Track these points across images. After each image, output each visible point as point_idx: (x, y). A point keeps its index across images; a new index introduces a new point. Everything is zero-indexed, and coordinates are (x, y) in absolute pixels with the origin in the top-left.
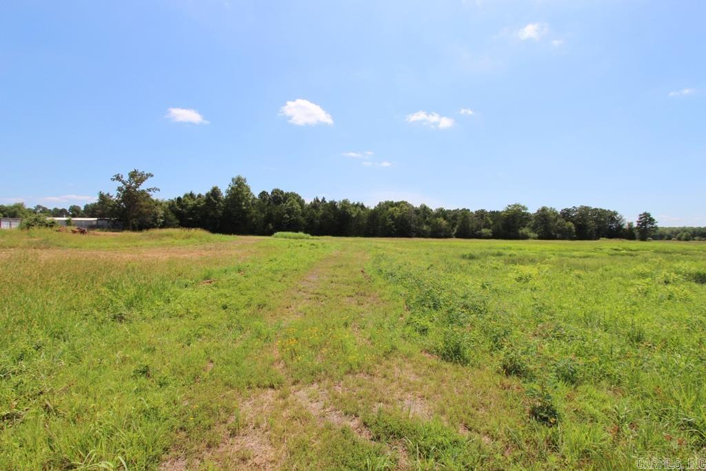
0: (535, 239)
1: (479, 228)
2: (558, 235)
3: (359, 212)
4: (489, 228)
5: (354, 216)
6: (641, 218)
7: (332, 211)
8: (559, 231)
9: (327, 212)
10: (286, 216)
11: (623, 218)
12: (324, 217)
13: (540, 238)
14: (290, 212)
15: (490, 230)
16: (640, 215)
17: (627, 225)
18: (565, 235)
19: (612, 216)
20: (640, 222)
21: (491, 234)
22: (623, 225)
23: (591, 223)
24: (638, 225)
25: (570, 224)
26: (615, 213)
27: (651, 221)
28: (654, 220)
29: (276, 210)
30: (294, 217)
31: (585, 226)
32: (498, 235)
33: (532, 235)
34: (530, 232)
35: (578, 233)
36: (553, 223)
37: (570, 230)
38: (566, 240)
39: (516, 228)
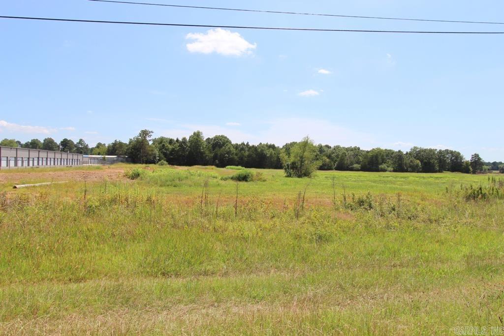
0: (390, 171)
1: (352, 164)
2: (409, 169)
3: (272, 152)
4: (359, 164)
5: (268, 155)
6: (472, 158)
7: (255, 152)
8: (410, 166)
9: (251, 153)
10: (227, 155)
12: (249, 156)
13: (395, 171)
14: (228, 153)
15: (360, 165)
16: (473, 155)
18: (414, 169)
19: (456, 156)
21: (360, 168)
23: (433, 161)
25: (418, 161)
27: (479, 159)
29: (220, 151)
30: (231, 156)
31: (430, 163)
32: (364, 169)
33: (389, 169)
34: (388, 167)
35: (423, 168)
36: (407, 161)
37: (417, 166)
38: (415, 172)
39: (378, 164)
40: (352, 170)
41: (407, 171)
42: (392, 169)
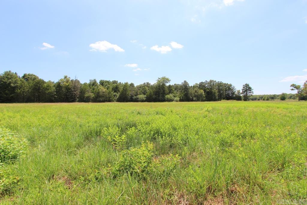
0: (177, 101)
1: (136, 94)
2: (194, 99)
6: (244, 87)
8: (195, 96)
11: (235, 88)
13: (181, 100)
15: (145, 96)
16: (244, 85)
17: (237, 92)
18: (199, 98)
19: (229, 87)
20: (244, 89)
22: (235, 92)
23: (215, 90)
24: (243, 91)
25: (202, 91)
26: (231, 85)
27: (250, 89)
28: (251, 88)
31: (211, 92)
32: (149, 99)
33: (176, 99)
34: (175, 97)
35: (206, 97)
36: (192, 91)
37: (201, 95)
38: (199, 101)
39: (164, 93)
40: (136, 100)
41: (192, 100)
42: (178, 99)
